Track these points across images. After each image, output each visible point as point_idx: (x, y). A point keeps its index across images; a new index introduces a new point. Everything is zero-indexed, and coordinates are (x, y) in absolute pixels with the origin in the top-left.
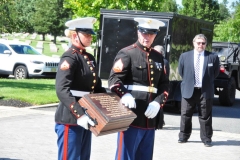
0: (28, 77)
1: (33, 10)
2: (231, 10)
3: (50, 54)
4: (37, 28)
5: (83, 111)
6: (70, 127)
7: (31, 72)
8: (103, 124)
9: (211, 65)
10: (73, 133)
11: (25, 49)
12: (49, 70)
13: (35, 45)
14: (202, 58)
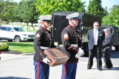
0: (21, 41)
1: (23, 12)
2: (109, 12)
3: (30, 31)
4: (24, 20)
5: (45, 56)
6: (40, 62)
7: (22, 39)
8: (54, 61)
9: (101, 35)
10: (41, 65)
11: (19, 29)
12: (30, 38)
13: (23, 27)
14: (97, 32)
